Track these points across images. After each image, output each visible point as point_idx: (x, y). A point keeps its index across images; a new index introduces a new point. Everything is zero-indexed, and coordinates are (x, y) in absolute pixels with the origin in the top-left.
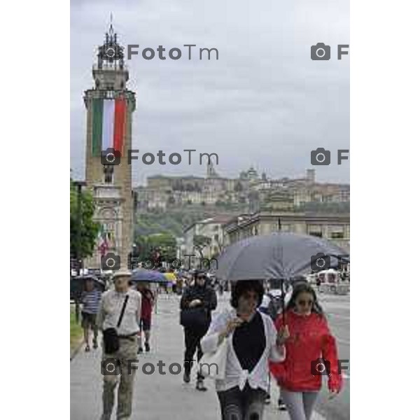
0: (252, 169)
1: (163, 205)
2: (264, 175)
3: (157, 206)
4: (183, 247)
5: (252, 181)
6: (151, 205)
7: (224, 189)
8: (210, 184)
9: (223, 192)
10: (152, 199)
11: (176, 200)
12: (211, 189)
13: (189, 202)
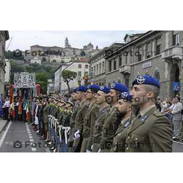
0: (90, 43)
1: (39, 62)
2: (97, 47)
3: (36, 62)
4: (51, 85)
5: (90, 50)
6: (33, 62)
7: (74, 54)
8: (67, 51)
9: (74, 56)
10: (33, 59)
11: (47, 59)
12: (67, 54)
13: (55, 61)
